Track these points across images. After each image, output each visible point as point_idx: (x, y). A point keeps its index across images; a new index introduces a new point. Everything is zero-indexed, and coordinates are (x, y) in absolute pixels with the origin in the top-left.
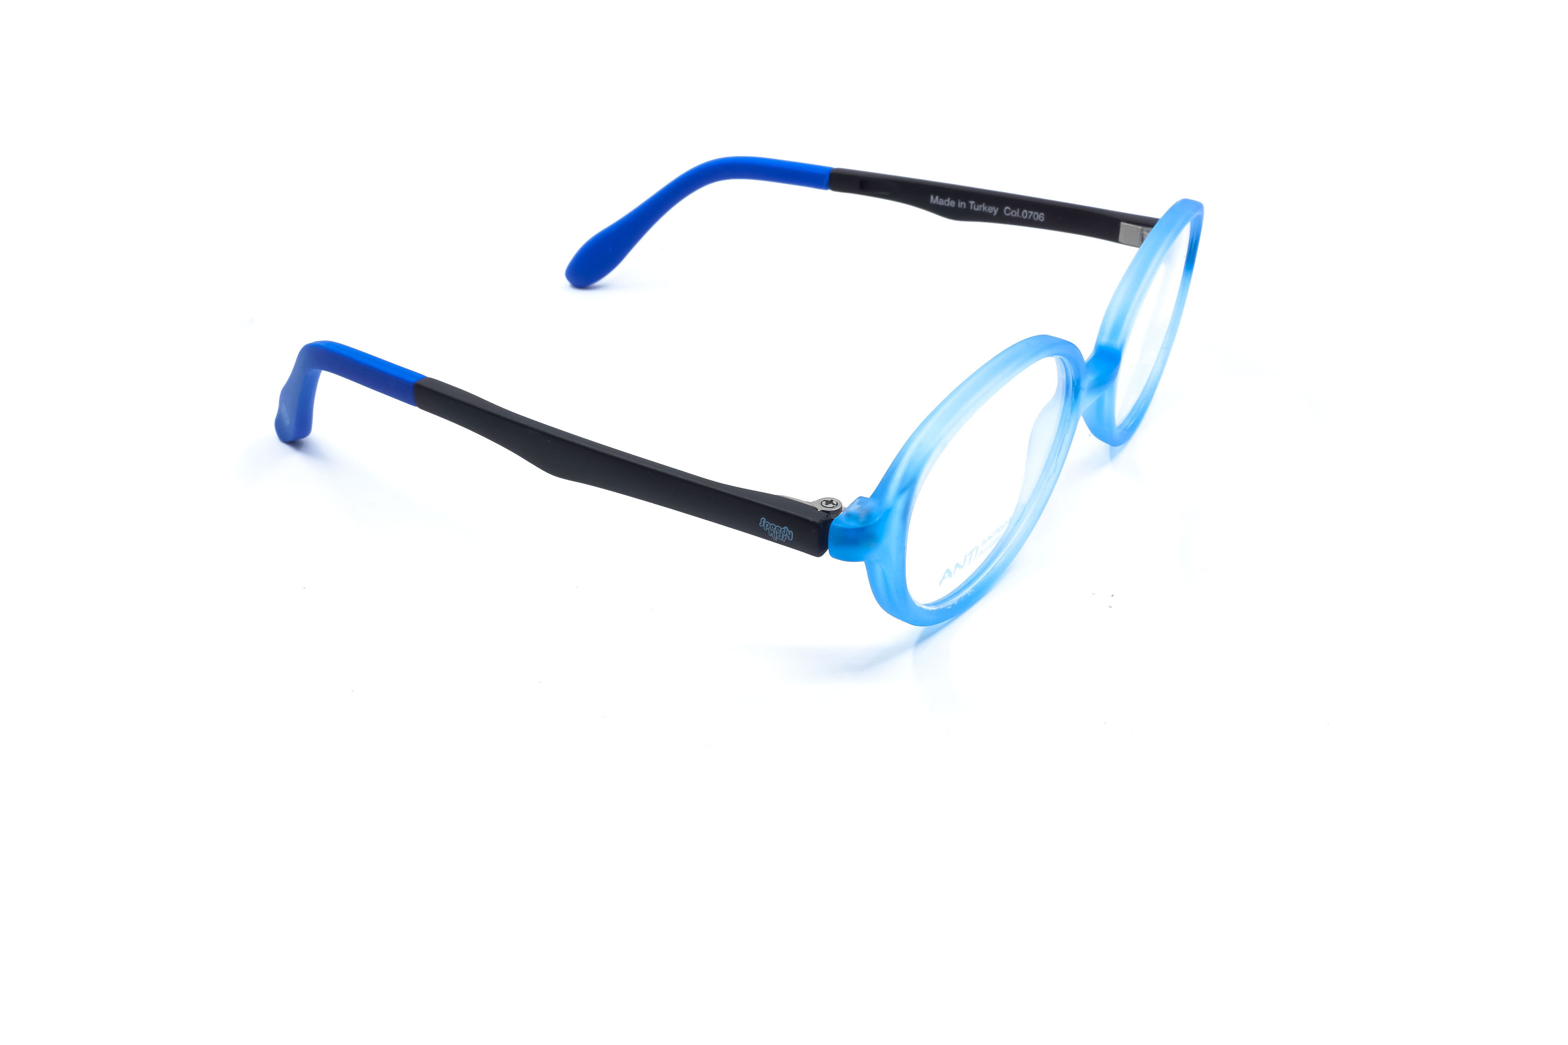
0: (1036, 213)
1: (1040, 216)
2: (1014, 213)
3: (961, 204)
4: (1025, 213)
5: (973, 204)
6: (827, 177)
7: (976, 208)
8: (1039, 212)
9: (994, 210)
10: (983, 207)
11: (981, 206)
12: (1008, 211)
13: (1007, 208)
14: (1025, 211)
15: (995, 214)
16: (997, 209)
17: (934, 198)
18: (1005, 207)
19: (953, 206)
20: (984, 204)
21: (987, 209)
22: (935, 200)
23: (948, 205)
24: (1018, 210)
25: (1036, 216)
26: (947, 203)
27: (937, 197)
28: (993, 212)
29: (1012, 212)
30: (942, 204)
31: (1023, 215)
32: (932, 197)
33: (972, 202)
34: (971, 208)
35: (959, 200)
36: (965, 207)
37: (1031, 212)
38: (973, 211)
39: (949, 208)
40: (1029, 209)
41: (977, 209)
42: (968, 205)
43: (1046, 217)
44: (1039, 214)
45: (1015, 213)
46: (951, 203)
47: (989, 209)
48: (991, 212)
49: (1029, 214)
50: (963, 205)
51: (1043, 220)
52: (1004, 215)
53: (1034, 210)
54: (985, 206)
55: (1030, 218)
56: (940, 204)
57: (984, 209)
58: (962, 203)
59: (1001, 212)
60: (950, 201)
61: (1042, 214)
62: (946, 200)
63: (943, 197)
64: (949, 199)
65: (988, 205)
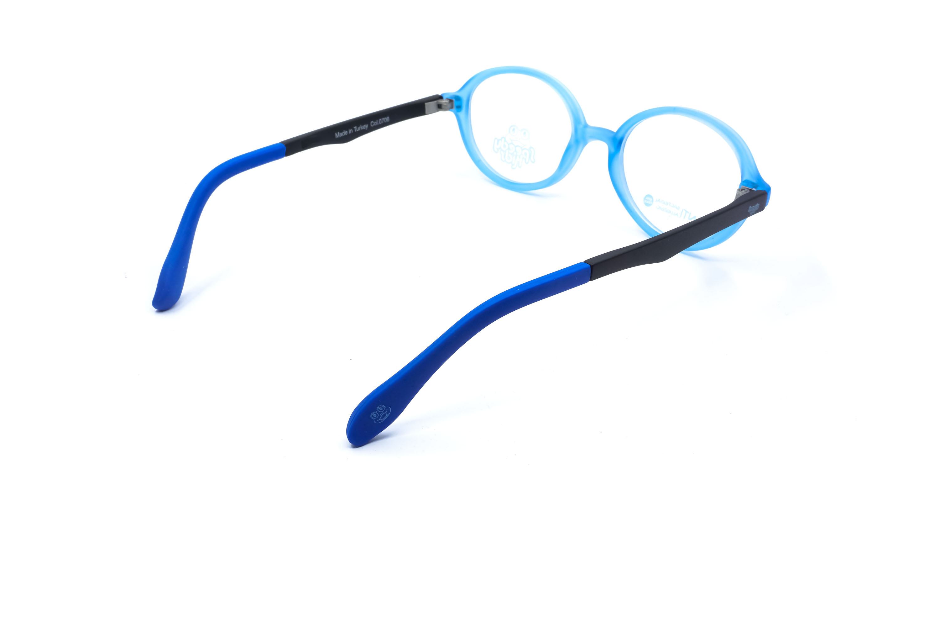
0: (385, 118)
1: (387, 119)
2: (375, 124)
3: (351, 131)
6: (285, 148)
7: (358, 129)
8: (386, 116)
9: (366, 127)
10: (361, 128)
11: (360, 127)
12: (373, 124)
14: (380, 120)
15: (367, 129)
16: (367, 125)
17: (337, 134)
18: (370, 123)
19: (347, 134)
20: (361, 126)
21: (363, 127)
22: (338, 135)
24: (377, 121)
26: (343, 134)
27: (338, 133)
28: (366, 128)
29: (374, 124)
30: (342, 136)
31: (379, 122)
32: (336, 134)
33: (355, 127)
34: (355, 131)
35: (349, 129)
36: (352, 132)
37: (383, 119)
38: (357, 132)
39: (346, 136)
40: (381, 118)
42: (354, 130)
43: (390, 118)
45: (376, 123)
46: (345, 133)
47: (364, 127)
51: (389, 121)
52: (371, 127)
53: (384, 117)
55: (383, 122)
56: (340, 136)
58: (350, 130)
59: (369, 126)
60: (345, 131)
61: (388, 117)
62: (343, 133)
63: (341, 131)
64: (344, 131)
65: (363, 124)
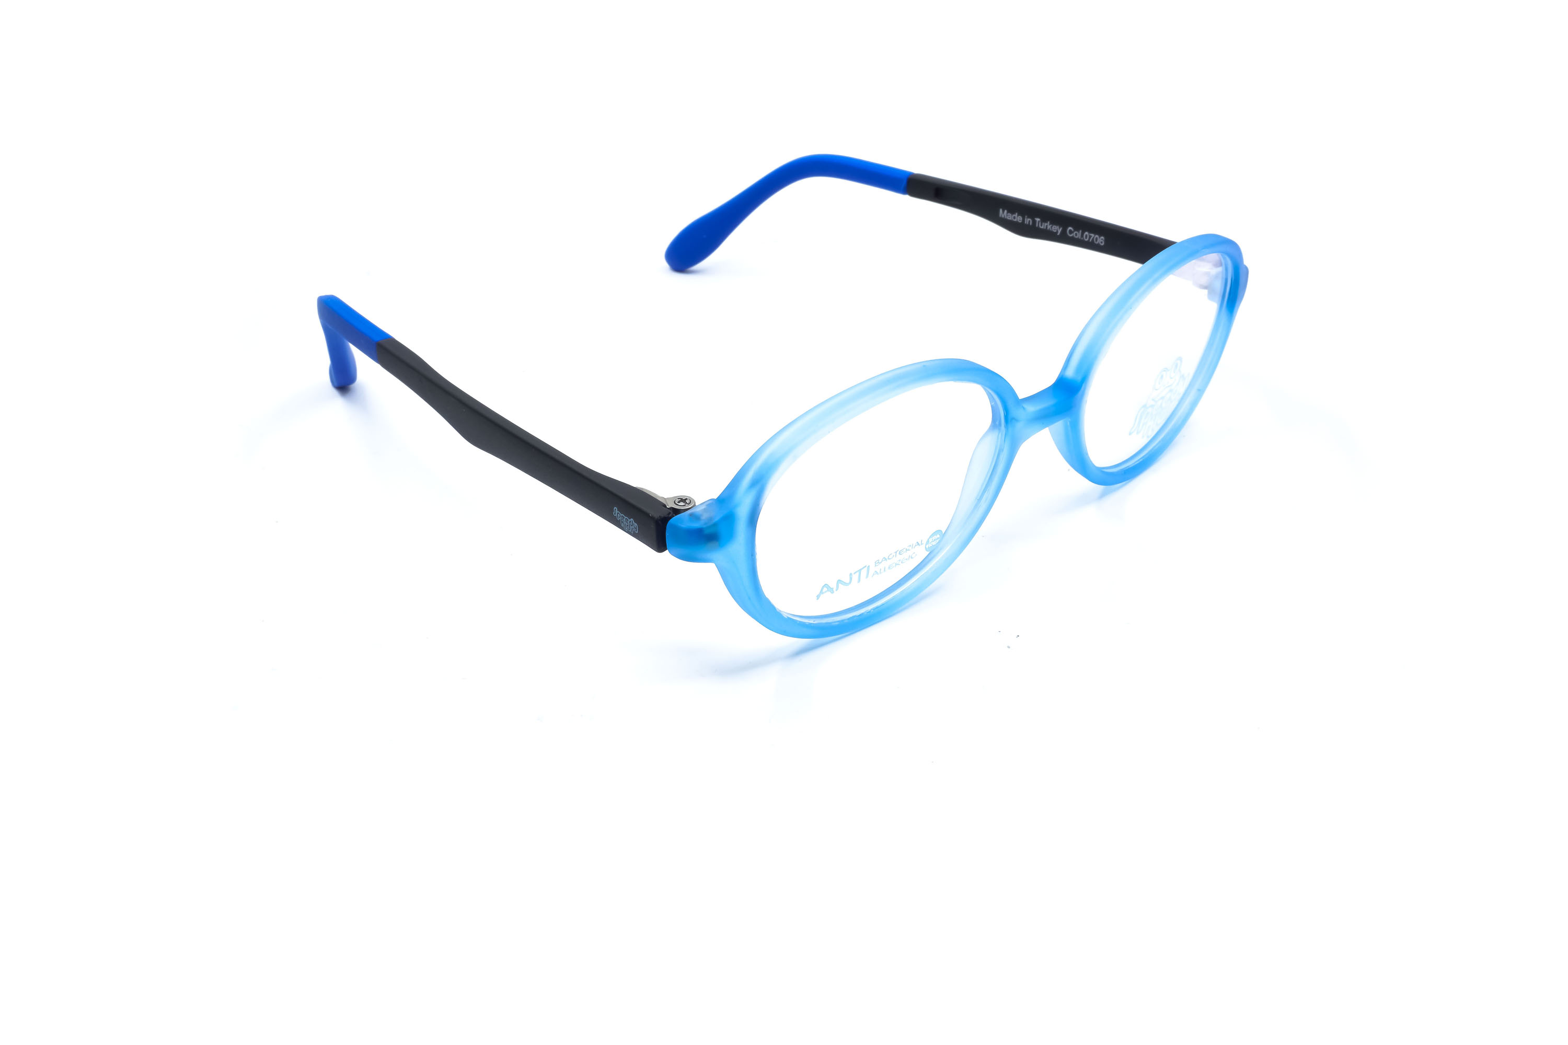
0: (1097, 236)
1: (1101, 240)
2: (1076, 235)
3: (1028, 221)
4: (1086, 236)
5: (1039, 222)
6: (905, 182)
7: (1041, 225)
8: (1100, 236)
9: (1057, 229)
10: (1047, 226)
11: (1046, 224)
12: (1071, 232)
13: (1070, 228)
14: (1087, 233)
15: (1058, 234)
16: (1061, 228)
17: (1003, 212)
18: (1068, 228)
19: (1020, 222)
20: (1050, 222)
21: (1052, 227)
22: (1003, 214)
23: (1015, 220)
24: (1080, 231)
25: (1097, 239)
26: (1014, 218)
27: (1006, 211)
28: (1057, 232)
29: (1074, 233)
30: (1010, 219)
31: (1084, 237)
32: (1001, 210)
33: (1038, 220)
34: (1037, 226)
35: (1024, 215)
36: (1031, 224)
37: (1093, 235)
38: (1038, 228)
39: (1017, 223)
40: (1090, 232)
41: (1042, 227)
42: (1034, 222)
43: (1106, 241)
44: (1100, 237)
45: (1078, 235)
46: (1019, 219)
47: (1053, 228)
48: (1055, 231)
49: (1090, 237)
50: (1029, 221)
51: (1103, 244)
52: (1068, 235)
53: (1095, 233)
54: (1050, 224)
55: (1091, 240)
56: (1008, 219)
57: (1049, 227)
58: (1029, 219)
59: (1064, 232)
60: (1018, 216)
61: (1102, 238)
62: (1014, 215)
63: (1011, 211)
64: (1017, 214)
65: (1053, 223)
